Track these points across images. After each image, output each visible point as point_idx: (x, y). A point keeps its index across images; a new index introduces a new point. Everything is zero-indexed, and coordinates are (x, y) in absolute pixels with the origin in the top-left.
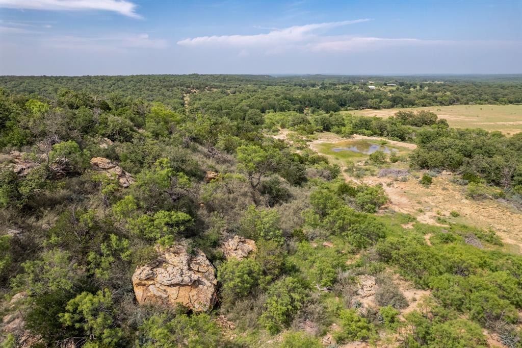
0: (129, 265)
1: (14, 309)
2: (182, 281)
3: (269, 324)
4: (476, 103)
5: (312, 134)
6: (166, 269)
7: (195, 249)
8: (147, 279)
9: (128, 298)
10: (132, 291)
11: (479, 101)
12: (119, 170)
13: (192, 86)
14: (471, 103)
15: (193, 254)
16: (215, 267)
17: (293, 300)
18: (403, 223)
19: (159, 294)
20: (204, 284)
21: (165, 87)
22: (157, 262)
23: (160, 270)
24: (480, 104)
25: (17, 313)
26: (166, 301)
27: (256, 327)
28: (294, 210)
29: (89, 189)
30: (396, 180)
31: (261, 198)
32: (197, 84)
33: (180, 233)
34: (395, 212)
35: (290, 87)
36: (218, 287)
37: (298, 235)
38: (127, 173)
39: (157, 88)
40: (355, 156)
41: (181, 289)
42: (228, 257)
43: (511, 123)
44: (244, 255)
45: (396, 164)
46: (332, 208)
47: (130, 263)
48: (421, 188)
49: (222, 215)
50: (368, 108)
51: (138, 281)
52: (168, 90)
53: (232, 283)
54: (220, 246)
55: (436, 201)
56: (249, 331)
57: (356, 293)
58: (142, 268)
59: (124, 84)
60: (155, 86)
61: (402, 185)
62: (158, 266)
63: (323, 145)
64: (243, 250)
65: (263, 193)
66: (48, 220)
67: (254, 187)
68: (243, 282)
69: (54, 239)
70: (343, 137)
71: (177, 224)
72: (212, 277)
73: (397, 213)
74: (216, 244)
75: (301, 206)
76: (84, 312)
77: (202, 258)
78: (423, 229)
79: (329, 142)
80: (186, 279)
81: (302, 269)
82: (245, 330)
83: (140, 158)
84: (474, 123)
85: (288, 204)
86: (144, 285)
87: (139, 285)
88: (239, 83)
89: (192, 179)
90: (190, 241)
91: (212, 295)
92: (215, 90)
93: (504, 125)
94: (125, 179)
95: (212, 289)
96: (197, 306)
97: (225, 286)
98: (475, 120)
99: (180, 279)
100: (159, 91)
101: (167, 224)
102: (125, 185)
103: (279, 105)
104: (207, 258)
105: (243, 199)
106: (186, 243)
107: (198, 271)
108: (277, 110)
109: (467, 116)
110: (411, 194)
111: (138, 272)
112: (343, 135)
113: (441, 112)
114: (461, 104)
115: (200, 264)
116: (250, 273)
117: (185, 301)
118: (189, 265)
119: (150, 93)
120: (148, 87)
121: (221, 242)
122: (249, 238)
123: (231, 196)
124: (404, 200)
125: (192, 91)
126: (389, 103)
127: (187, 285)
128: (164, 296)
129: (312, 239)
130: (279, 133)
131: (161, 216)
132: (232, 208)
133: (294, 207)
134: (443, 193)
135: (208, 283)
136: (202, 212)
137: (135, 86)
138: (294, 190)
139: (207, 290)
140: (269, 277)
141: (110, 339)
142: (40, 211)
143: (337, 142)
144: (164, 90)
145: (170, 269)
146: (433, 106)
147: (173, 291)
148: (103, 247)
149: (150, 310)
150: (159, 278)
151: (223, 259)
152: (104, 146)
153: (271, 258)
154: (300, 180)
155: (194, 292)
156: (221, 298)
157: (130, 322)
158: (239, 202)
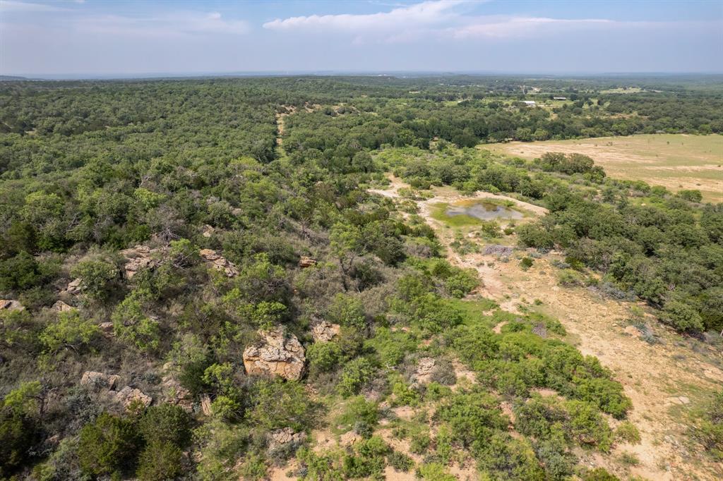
0: (240, 345)
1: (167, 373)
2: (279, 358)
3: (341, 391)
4: (667, 132)
5: (428, 189)
6: (267, 349)
7: (289, 334)
8: (254, 356)
9: (240, 369)
10: (243, 364)
11: (671, 129)
12: (223, 260)
13: (287, 102)
14: (660, 131)
15: (288, 337)
16: (304, 348)
17: (361, 375)
18: (485, 310)
19: (263, 367)
20: (295, 361)
21: (252, 103)
22: (261, 343)
23: (263, 350)
24: (671, 133)
25: (170, 376)
26: (267, 372)
27: (334, 393)
28: (382, 295)
29: (201, 280)
30: (499, 260)
31: (352, 282)
32: (295, 99)
33: (277, 320)
34: (482, 297)
35: (419, 101)
36: (307, 363)
37: (380, 321)
38: (230, 263)
39: (242, 107)
40: (470, 223)
41: (279, 364)
42: (316, 339)
43: (695, 168)
44: (328, 338)
45: (510, 236)
46: (414, 295)
47: (240, 343)
48: (519, 272)
49: (313, 302)
50: (516, 140)
51: (247, 358)
52: (256, 108)
53: (317, 360)
54: (309, 330)
55: (527, 287)
56: (328, 395)
57: (416, 372)
58: (250, 348)
59: (199, 100)
60: (238, 103)
61: (503, 267)
62: (261, 347)
63: (438, 205)
64: (328, 334)
65: (353, 277)
66: (175, 309)
67: (345, 271)
68: (325, 359)
69: (186, 324)
70: (463, 195)
71: (275, 313)
72: (302, 355)
73: (484, 298)
74: (306, 329)
75: (389, 290)
76: (217, 376)
77: (294, 341)
78: (500, 317)
79: (446, 202)
80: (283, 357)
81: (378, 351)
82: (325, 395)
83: (240, 247)
84: (647, 168)
85: (377, 289)
86: (252, 360)
87: (247, 360)
88: (351, 94)
89: (287, 265)
90: (285, 327)
91: (302, 369)
92: (318, 106)
93: (685, 170)
94: (229, 269)
95: (302, 365)
96: (290, 376)
97: (312, 362)
98: (651, 162)
99: (278, 356)
100: (244, 109)
101: (268, 313)
102: (230, 275)
103: (399, 136)
104: (299, 341)
105: (333, 284)
106: (282, 328)
107: (291, 351)
108: (396, 143)
109: (643, 154)
110: (506, 277)
111: (247, 351)
112: (464, 192)
113: (611, 147)
114: (645, 133)
115: (293, 346)
116: (331, 354)
117: (282, 373)
118: (284, 346)
119: (233, 114)
120: (229, 105)
121: (311, 327)
122: (336, 322)
123: (323, 281)
124: (498, 284)
125: (287, 108)
126: (544, 132)
127: (283, 361)
128: (267, 368)
129: (394, 323)
130: (389, 186)
131: (263, 306)
132: (323, 294)
133: (382, 291)
134: (540, 278)
135: (298, 360)
136: (295, 299)
137: (213, 103)
138: (387, 271)
139: (298, 365)
140: (346, 357)
141: (233, 394)
142: (169, 301)
143: (455, 201)
144: (251, 109)
145: (270, 349)
146: (605, 136)
147: (273, 365)
148: (221, 330)
149: (256, 378)
150: (263, 356)
151: (311, 341)
152: (207, 234)
153: (349, 342)
154: (396, 259)
155: (288, 366)
156: (309, 372)
157: (242, 386)
158: (330, 288)
